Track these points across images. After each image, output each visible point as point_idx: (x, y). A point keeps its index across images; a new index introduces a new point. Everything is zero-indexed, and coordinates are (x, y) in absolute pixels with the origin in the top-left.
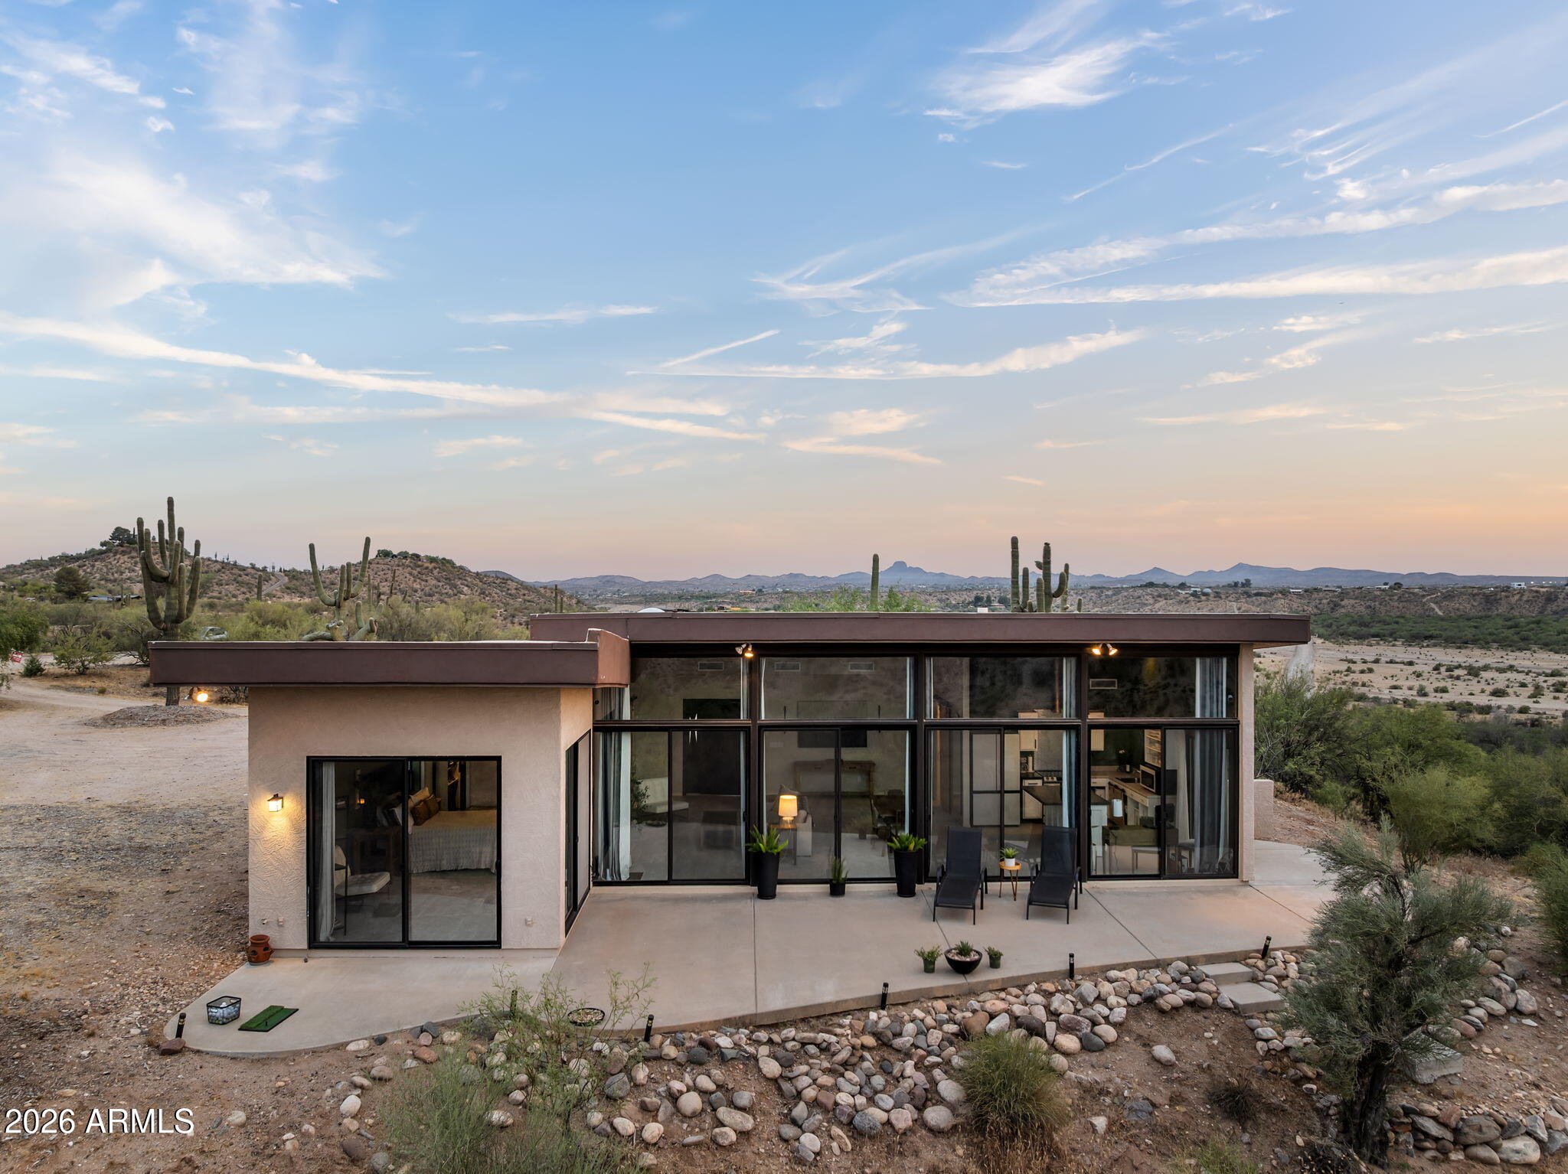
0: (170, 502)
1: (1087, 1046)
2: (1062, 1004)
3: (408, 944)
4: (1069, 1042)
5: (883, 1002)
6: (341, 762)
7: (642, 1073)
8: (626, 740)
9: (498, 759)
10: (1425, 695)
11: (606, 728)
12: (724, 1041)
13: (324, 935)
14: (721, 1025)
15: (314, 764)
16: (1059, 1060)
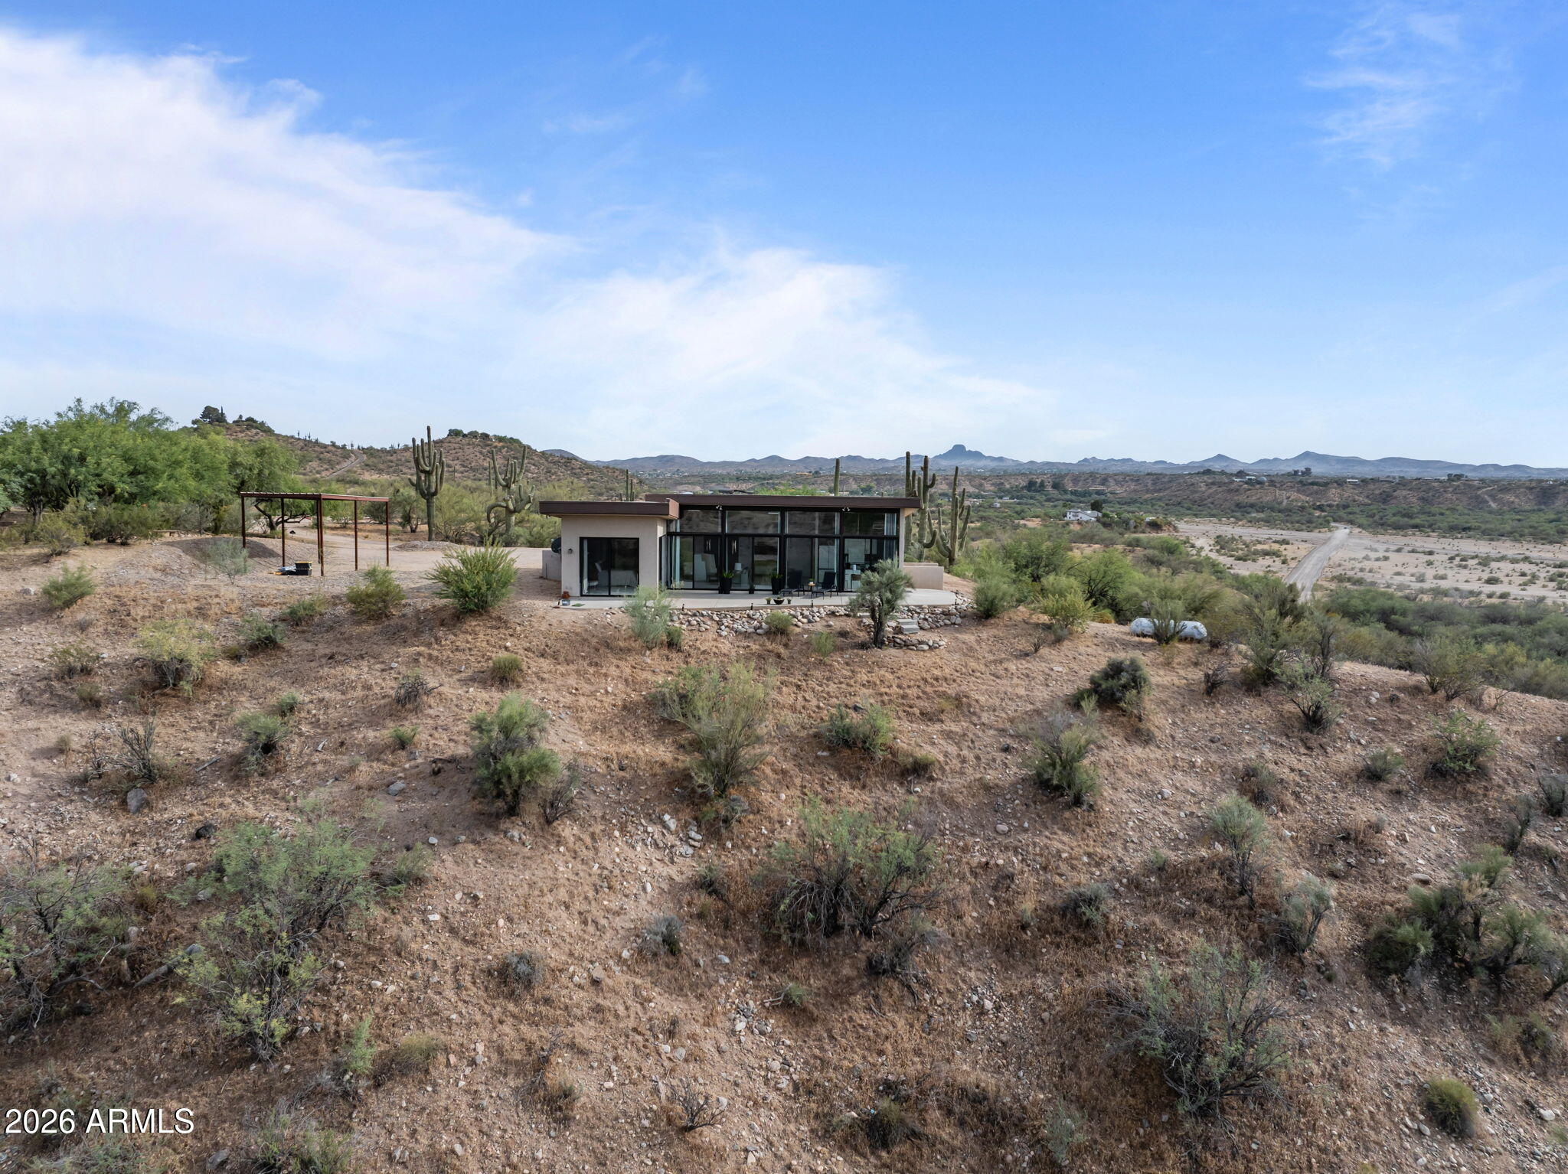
0: (429, 428)
1: (810, 622)
2: (806, 613)
3: (610, 596)
4: (805, 620)
5: (752, 608)
6: (589, 539)
7: (681, 616)
8: (678, 539)
9: (638, 539)
10: (1422, 581)
11: (670, 535)
12: (704, 613)
13: (585, 591)
14: (704, 609)
15: (582, 539)
16: (800, 624)
